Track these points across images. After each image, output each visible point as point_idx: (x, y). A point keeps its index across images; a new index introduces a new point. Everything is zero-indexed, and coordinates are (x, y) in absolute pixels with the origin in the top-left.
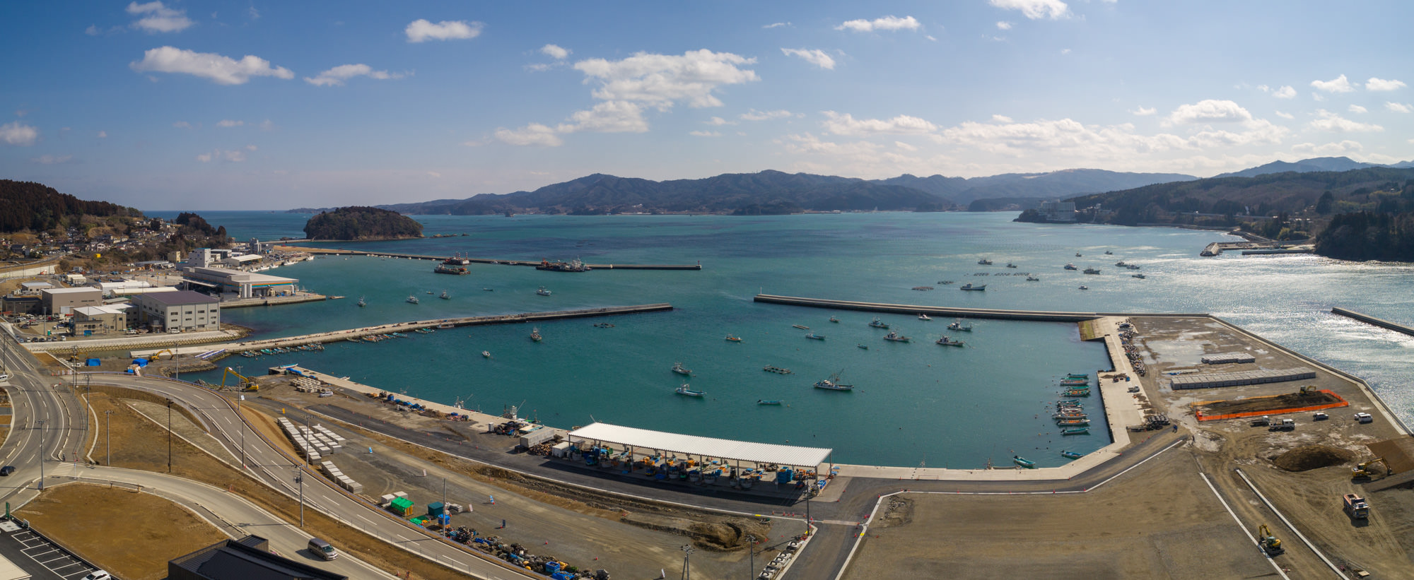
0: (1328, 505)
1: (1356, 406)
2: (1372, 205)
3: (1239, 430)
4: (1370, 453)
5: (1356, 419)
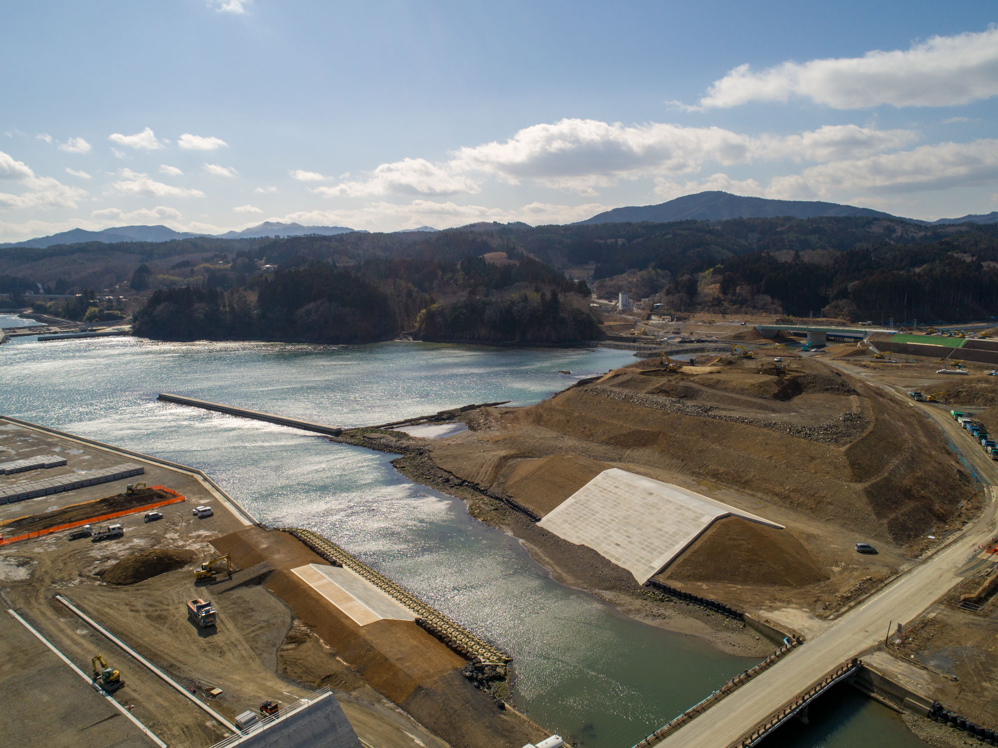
0: (172, 617)
1: (194, 500)
2: (198, 279)
3: (54, 548)
4: (212, 549)
5: (195, 515)
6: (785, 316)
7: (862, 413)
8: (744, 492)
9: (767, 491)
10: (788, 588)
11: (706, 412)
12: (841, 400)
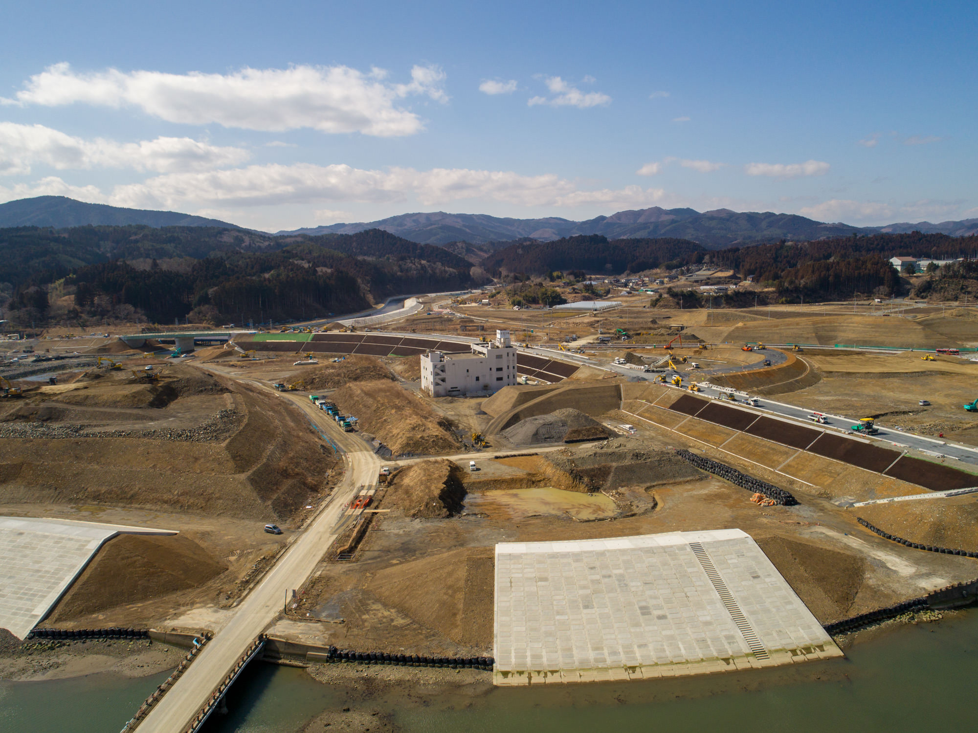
6: (151, 324)
7: (236, 408)
8: (131, 508)
9: (155, 501)
10: (190, 590)
11: (76, 432)
12: (216, 399)
